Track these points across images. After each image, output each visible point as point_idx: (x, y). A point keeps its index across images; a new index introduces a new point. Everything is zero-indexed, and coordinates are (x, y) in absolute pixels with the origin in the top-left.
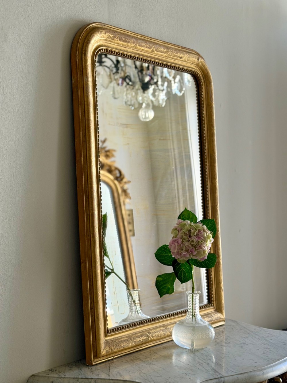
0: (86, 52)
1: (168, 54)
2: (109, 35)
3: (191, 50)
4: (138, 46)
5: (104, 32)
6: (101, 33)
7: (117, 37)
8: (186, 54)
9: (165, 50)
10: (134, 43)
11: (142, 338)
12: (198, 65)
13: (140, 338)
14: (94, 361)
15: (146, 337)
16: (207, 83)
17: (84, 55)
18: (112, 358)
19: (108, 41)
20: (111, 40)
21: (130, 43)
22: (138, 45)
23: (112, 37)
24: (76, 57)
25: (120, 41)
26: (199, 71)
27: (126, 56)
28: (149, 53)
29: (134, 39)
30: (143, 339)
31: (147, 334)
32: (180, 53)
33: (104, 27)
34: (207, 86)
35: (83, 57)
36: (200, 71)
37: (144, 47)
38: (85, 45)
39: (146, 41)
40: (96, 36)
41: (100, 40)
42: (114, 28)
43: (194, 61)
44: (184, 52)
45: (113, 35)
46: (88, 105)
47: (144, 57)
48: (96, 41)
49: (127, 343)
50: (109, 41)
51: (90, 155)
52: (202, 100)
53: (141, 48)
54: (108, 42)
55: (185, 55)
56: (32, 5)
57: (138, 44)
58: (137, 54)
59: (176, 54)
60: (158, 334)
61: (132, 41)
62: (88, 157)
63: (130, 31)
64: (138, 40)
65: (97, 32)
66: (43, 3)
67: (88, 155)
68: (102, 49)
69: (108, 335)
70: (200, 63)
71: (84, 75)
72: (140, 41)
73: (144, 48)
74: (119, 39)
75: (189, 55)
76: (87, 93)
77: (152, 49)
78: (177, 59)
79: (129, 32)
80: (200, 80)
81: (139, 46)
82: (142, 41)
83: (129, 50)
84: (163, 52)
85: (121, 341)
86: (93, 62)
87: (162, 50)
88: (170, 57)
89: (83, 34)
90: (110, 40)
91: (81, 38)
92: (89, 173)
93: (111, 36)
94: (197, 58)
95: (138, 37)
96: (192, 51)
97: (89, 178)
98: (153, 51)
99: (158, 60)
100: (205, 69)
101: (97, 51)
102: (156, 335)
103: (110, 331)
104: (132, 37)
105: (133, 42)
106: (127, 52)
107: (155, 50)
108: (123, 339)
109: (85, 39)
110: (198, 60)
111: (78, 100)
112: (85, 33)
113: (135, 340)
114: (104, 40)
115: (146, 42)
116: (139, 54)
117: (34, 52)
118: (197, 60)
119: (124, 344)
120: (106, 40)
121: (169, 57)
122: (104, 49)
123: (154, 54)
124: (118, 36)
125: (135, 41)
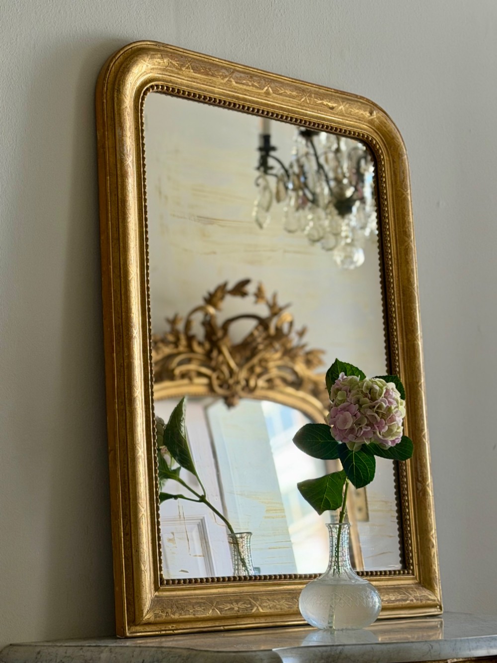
0: (121, 87)
1: (303, 99)
2: (170, 60)
3: (356, 96)
4: (234, 84)
5: (159, 56)
6: (152, 58)
7: (187, 66)
8: (343, 102)
9: (294, 93)
10: (224, 77)
11: (237, 604)
12: (371, 122)
13: (232, 603)
14: (129, 629)
15: (246, 605)
16: (393, 158)
17: (117, 92)
18: (171, 632)
19: (170, 72)
20: (176, 70)
21: (218, 78)
22: (233, 80)
23: (177, 65)
24: (103, 95)
25: (194, 72)
26: (375, 134)
27: (209, 100)
28: (260, 97)
29: (224, 71)
30: (238, 607)
31: (250, 599)
32: (328, 100)
33: (162, 48)
34: (394, 162)
35: (115, 96)
36: (378, 134)
37: (247, 85)
38: (119, 76)
40: (142, 61)
41: (153, 69)
42: (183, 52)
43: (362, 116)
44: (339, 99)
45: (178, 62)
46: (124, 176)
47: (247, 104)
48: (143, 71)
49: (203, 608)
50: (172, 72)
51: (126, 262)
52: (383, 186)
53: (240, 86)
54: (169, 74)
55: (341, 103)
56: (18, 11)
57: (233, 79)
58: (233, 97)
59: (321, 102)
60: (275, 604)
61: (221, 74)
62: (121, 265)
63: (219, 59)
64: (233, 72)
65: (144, 55)
66: (39, 7)
67: (122, 263)
68: (157, 86)
69: (161, 588)
70: (375, 119)
71: (117, 128)
72: (236, 74)
73: (248, 87)
74: (193, 70)
75: (350, 103)
76: (121, 156)
77: (264, 90)
78: (322, 111)
79: (217, 60)
80: (378, 150)
81: (236, 83)
82: (243, 75)
83: (216, 90)
84: (290, 96)
85: (190, 603)
86: (138, 107)
87: (289, 92)
88: (306, 105)
89: (116, 58)
90: (174, 69)
91: (113, 68)
92: (123, 292)
93: (174, 63)
94: (368, 109)
95: (238, 69)
96: (360, 99)
97: (123, 302)
98: (267, 93)
99: (282, 110)
100: (388, 131)
101: (145, 88)
102: (269, 605)
103: (165, 582)
104: (221, 67)
105: (223, 75)
106: (214, 93)
107: (271, 92)
108: (194, 601)
109: (121, 66)
110: (371, 113)
111: (106, 168)
112: (121, 57)
113: (221, 607)
114: (160, 69)
115: (251, 77)
116: (238, 98)
117: (21, 86)
118: (369, 115)
119: (196, 609)
120: (164, 70)
121: (304, 106)
122: (162, 86)
123: (271, 100)
124: (189, 64)
125: (227, 74)
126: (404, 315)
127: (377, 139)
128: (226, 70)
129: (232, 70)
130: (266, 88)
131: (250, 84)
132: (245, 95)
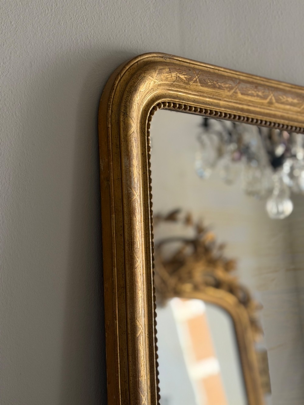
0: (128, 110)
1: (303, 107)
2: (178, 75)
4: (240, 95)
5: (167, 70)
6: (160, 73)
7: (195, 79)
9: (295, 101)
10: (231, 89)
17: (123, 115)
19: (177, 87)
20: (184, 85)
21: (224, 90)
22: (239, 92)
23: (185, 79)
24: (107, 119)
25: (201, 86)
27: (215, 115)
28: (263, 107)
29: (230, 82)
33: (168, 60)
35: (121, 119)
37: (252, 95)
38: (125, 96)
40: (150, 77)
41: (160, 85)
42: (190, 63)
45: (186, 76)
46: (131, 213)
47: (251, 116)
48: (150, 88)
50: (179, 87)
51: (134, 315)
53: (246, 97)
54: (176, 89)
56: (13, 23)
57: (239, 90)
58: (238, 109)
61: (227, 85)
62: (129, 320)
63: (224, 68)
64: (239, 83)
65: (152, 71)
66: (36, 18)
67: (129, 316)
68: (164, 103)
71: (123, 157)
72: (243, 85)
73: (253, 97)
74: (200, 83)
76: (128, 191)
77: (268, 100)
79: (222, 69)
81: (242, 94)
82: (248, 85)
83: (222, 103)
84: (292, 104)
86: (145, 129)
87: (290, 100)
89: (122, 75)
90: (182, 84)
91: (119, 84)
92: (130, 352)
93: (182, 77)
95: (241, 77)
97: (130, 363)
98: (270, 103)
101: (152, 107)
104: (227, 78)
105: (229, 87)
106: (218, 105)
107: (274, 101)
109: (127, 84)
111: (110, 205)
112: (127, 73)
114: (167, 85)
115: (256, 87)
116: (242, 110)
117: (15, 114)
120: (172, 85)
121: (303, 113)
122: (168, 103)
123: (273, 109)
124: (197, 77)
125: (233, 85)
128: (233, 81)
129: (238, 81)
130: (270, 97)
131: (255, 94)
132: (249, 105)
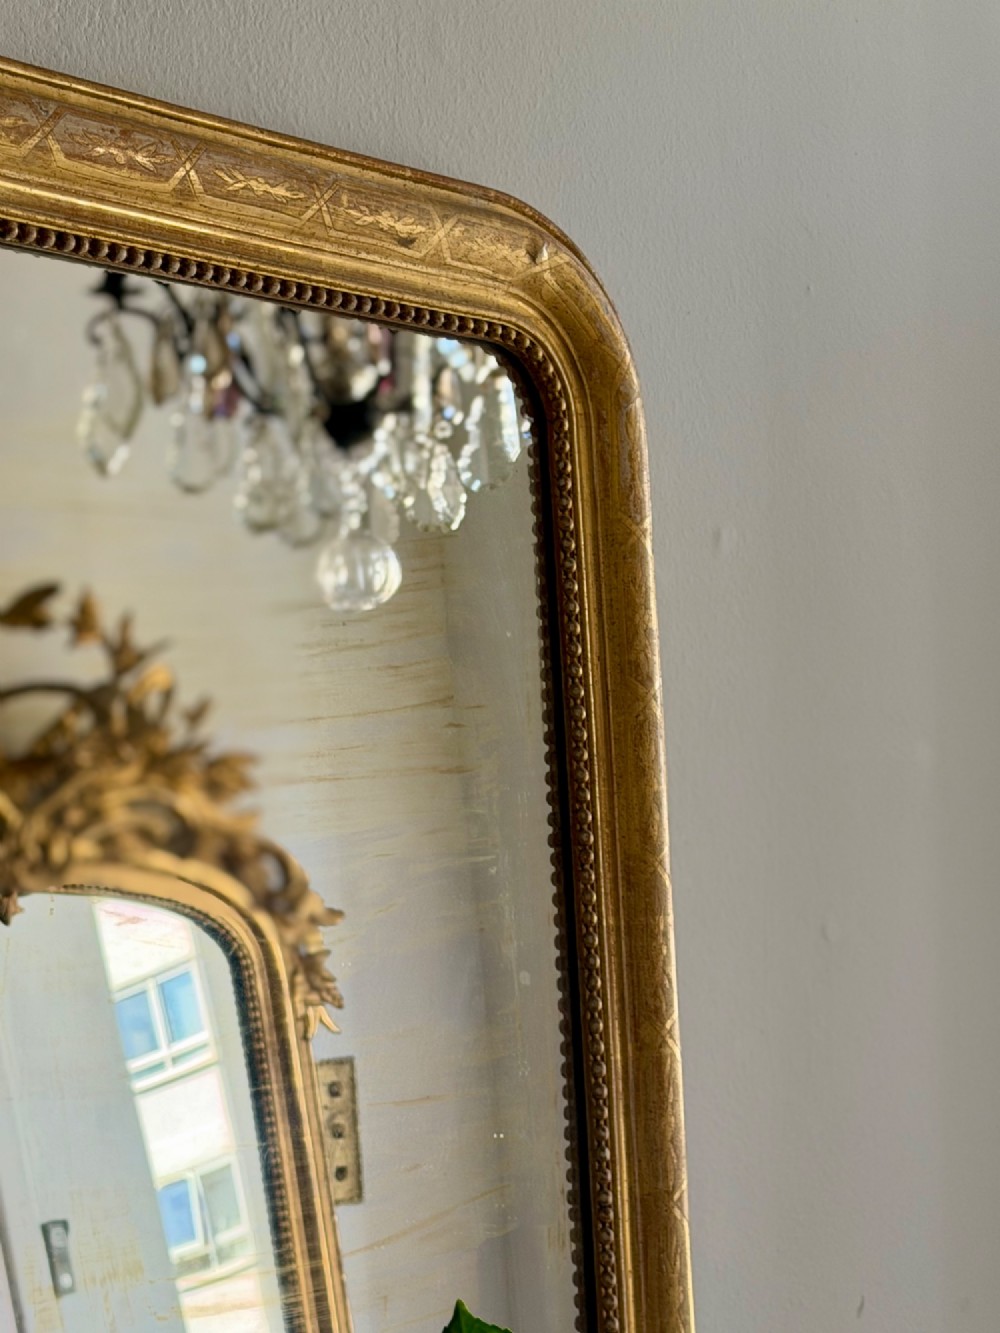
1: (310, 213)
3: (484, 192)
4: (60, 158)
8: (444, 218)
9: (280, 192)
10: (22, 133)
12: (532, 286)
16: (599, 404)
22: (55, 147)
26: (544, 325)
28: (155, 205)
29: (21, 110)
32: (395, 212)
34: (601, 420)
36: (552, 326)
37: (110, 162)
39: (127, 129)
43: (503, 265)
44: (430, 208)
52: (565, 508)
53: (85, 168)
55: (438, 224)
57: (58, 141)
58: (55, 209)
59: (370, 219)
61: (8, 122)
64: (57, 116)
70: (547, 276)
72: (69, 123)
73: (114, 170)
75: (466, 223)
77: (173, 183)
78: (375, 252)
80: (551, 381)
81: (68, 156)
82: (94, 126)
84: (268, 204)
87: (259, 187)
88: (320, 232)
94: (526, 242)
95: (73, 97)
96: (497, 200)
98: (184, 194)
99: (234, 254)
100: (586, 314)
104: (7, 93)
105: (15, 128)
107: (198, 187)
110: (534, 255)
115: (126, 134)
116: (74, 214)
118: (527, 260)
121: (312, 236)
123: (197, 217)
125: (34, 122)
126: (630, 955)
127: (548, 341)
128: (31, 105)
129: (52, 107)
130: (181, 173)
131: (122, 160)
132: (102, 200)
